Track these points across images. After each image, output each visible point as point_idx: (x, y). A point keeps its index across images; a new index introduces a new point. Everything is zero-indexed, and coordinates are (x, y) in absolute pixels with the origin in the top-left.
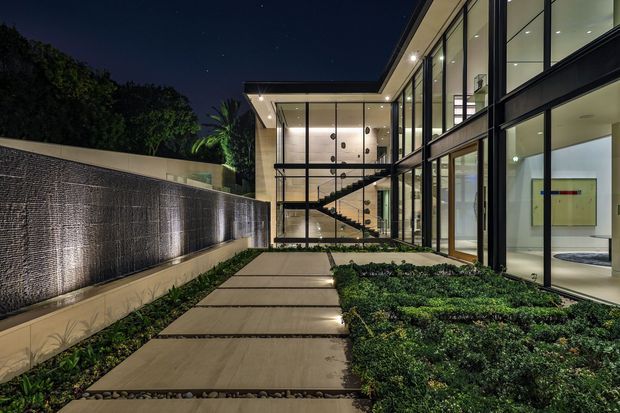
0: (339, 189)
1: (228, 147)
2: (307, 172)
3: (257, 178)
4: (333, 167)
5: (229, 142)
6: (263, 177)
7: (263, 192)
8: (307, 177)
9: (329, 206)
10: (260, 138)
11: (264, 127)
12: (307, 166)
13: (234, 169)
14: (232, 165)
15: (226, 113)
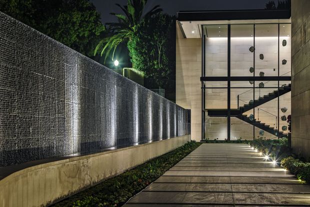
0: (257, 98)
1: (136, 49)
2: (229, 84)
3: (177, 87)
4: (252, 79)
5: (138, 44)
6: (183, 85)
7: (184, 100)
8: (229, 88)
9: (248, 114)
10: (181, 48)
11: (185, 37)
12: (229, 79)
13: (142, 73)
14: (141, 69)
15: (132, 11)
